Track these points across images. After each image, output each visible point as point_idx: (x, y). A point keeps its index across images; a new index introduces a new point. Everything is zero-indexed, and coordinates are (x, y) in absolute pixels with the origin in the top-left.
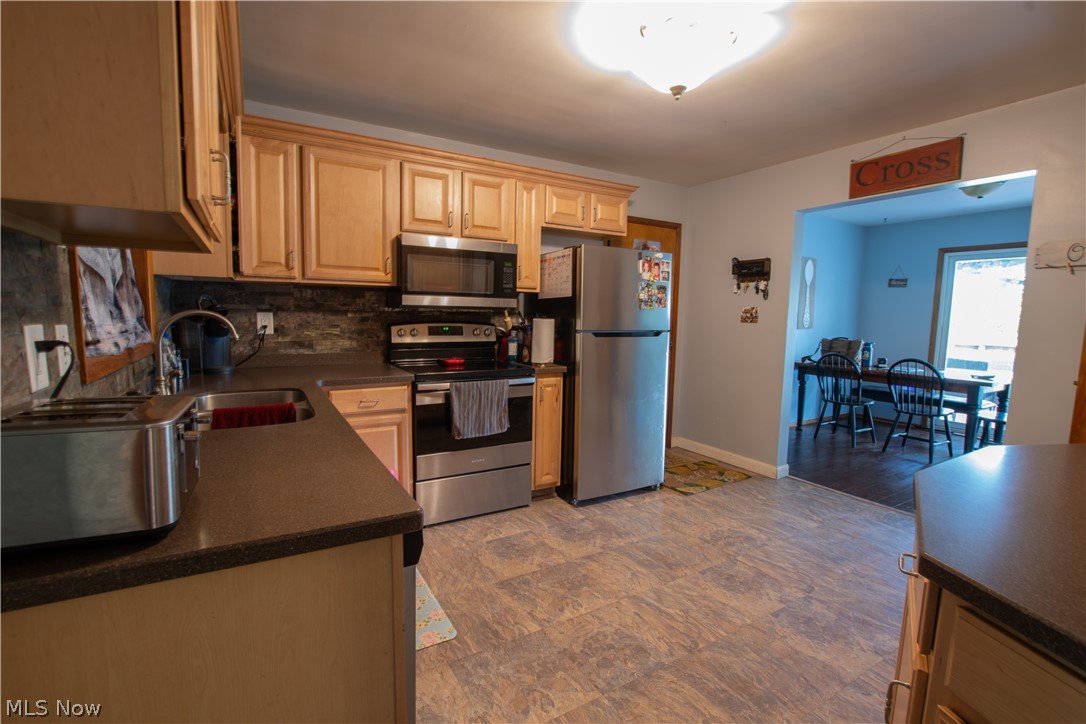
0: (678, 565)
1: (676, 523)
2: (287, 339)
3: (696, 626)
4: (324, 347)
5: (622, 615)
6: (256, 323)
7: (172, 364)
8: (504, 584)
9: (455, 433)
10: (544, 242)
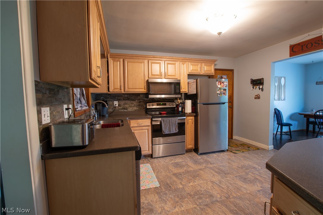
0: (228, 174)
1: (230, 161)
2: (121, 107)
3: (230, 191)
4: (130, 109)
5: (208, 186)
6: (114, 104)
7: (94, 114)
8: (175, 174)
9: (163, 132)
10: (188, 78)
